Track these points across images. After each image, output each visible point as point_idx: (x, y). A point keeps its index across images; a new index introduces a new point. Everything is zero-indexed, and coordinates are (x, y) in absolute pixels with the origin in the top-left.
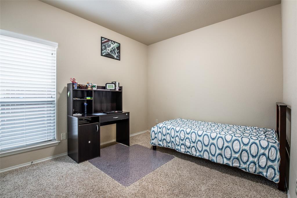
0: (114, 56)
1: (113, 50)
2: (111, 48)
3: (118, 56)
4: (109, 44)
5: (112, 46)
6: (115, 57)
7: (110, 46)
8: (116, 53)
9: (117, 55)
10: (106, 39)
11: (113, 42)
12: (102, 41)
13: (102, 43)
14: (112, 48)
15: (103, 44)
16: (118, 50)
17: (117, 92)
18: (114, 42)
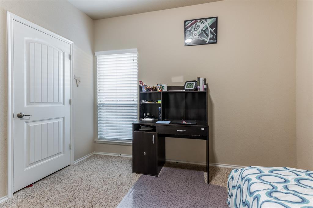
0: (206, 40)
1: (203, 32)
2: (200, 30)
3: (214, 38)
4: (197, 26)
5: (202, 26)
6: (208, 40)
7: (198, 27)
8: (209, 34)
9: (212, 36)
10: (192, 20)
11: (203, 20)
12: (185, 26)
13: (185, 29)
14: (202, 30)
15: (188, 30)
16: (212, 29)
17: (201, 93)
18: (206, 19)
